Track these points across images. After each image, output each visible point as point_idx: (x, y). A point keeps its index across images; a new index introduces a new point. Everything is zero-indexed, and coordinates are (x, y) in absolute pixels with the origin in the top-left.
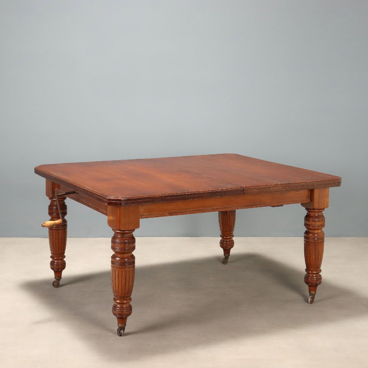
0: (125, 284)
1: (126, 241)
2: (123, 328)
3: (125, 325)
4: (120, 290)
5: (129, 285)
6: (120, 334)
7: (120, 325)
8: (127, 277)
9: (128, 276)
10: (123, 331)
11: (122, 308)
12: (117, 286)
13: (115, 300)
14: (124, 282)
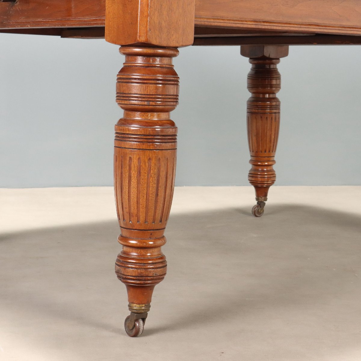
0: (157, 195)
1: (160, 77)
2: (142, 316)
3: (148, 307)
4: (142, 210)
5: (165, 198)
6: (134, 330)
7: (136, 307)
8: (161, 174)
9: (164, 173)
10: (141, 322)
11: (142, 261)
12: (135, 200)
13: (123, 238)
14: (152, 190)
